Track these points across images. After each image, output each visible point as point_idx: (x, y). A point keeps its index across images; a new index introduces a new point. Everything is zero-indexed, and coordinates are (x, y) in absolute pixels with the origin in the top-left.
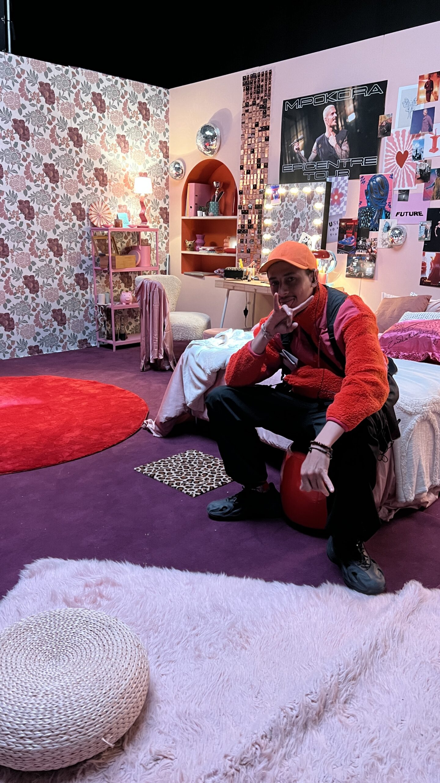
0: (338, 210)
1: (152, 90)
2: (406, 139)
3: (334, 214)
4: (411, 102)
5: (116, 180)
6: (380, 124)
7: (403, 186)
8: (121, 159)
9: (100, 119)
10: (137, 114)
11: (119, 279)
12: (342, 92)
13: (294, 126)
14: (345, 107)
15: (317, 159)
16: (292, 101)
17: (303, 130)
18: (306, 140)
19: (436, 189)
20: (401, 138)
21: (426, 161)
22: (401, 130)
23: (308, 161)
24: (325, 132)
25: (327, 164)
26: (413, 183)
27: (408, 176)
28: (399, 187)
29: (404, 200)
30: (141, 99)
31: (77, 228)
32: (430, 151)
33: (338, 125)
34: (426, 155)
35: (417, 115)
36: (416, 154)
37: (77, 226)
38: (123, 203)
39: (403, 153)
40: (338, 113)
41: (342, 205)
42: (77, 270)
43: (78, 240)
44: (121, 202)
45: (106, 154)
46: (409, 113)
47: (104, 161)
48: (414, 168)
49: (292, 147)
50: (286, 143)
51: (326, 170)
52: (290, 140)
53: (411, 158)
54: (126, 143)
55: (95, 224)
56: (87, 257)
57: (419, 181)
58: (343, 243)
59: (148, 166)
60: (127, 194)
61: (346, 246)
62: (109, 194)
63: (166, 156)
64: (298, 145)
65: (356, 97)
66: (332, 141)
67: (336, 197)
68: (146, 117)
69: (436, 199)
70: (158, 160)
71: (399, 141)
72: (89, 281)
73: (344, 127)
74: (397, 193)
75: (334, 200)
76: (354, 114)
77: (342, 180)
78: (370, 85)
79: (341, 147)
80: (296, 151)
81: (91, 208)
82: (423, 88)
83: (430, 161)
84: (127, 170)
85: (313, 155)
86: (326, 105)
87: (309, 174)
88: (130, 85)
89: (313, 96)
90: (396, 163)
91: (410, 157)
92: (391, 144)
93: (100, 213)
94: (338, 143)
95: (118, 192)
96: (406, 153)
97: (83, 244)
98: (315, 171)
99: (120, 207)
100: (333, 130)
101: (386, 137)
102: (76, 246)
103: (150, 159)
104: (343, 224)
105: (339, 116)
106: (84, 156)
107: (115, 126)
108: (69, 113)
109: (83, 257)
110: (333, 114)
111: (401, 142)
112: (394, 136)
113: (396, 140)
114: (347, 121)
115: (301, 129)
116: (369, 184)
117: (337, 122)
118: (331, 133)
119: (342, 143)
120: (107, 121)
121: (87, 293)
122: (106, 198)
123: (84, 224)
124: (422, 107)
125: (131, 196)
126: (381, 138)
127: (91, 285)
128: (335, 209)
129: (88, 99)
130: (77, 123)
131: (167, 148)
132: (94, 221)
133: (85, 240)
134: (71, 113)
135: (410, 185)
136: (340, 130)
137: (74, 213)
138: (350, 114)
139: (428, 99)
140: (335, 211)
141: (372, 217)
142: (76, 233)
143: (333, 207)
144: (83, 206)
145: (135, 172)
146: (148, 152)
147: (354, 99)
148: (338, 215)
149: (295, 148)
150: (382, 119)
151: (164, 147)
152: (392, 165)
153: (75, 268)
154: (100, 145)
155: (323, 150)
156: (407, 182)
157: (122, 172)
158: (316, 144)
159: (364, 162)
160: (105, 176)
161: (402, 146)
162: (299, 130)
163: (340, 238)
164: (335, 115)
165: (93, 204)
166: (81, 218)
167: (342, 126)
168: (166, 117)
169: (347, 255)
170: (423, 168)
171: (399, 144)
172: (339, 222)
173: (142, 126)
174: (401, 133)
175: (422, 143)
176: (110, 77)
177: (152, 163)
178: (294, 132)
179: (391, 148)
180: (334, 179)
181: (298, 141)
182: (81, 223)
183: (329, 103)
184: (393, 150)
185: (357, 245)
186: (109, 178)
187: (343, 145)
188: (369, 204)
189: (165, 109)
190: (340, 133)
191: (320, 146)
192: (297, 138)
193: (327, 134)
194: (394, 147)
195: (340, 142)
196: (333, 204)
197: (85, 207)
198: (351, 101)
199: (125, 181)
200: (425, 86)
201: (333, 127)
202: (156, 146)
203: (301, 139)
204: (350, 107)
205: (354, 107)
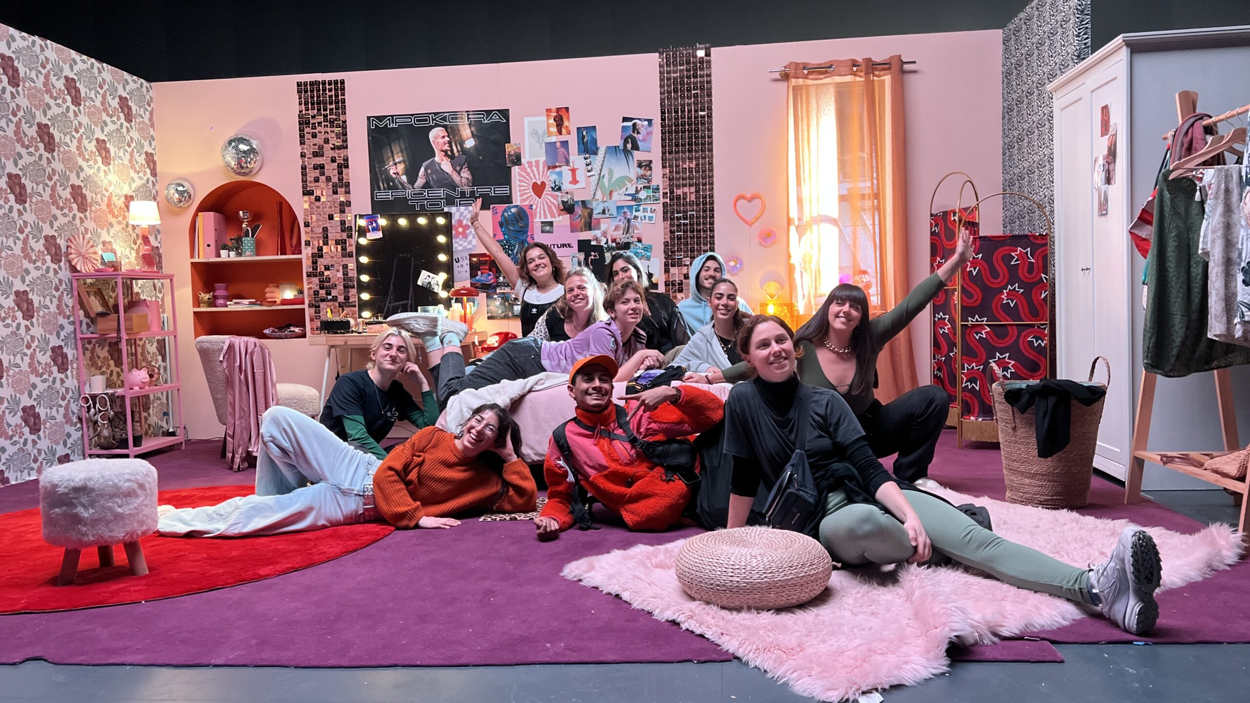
0: (465, 244)
1: (133, 82)
2: (541, 170)
3: (460, 248)
4: (541, 134)
5: (97, 203)
6: (507, 153)
7: (546, 217)
8: (102, 174)
9: (76, 115)
10: (118, 112)
11: (107, 354)
12: (455, 115)
13: (388, 147)
14: (459, 131)
15: (426, 185)
16: (380, 118)
17: (402, 151)
18: (407, 163)
19: (583, 220)
20: (534, 169)
21: (567, 193)
22: (533, 160)
23: (414, 188)
24: (434, 156)
25: (442, 192)
26: (556, 215)
27: (549, 208)
28: (540, 218)
29: (548, 232)
30: (121, 92)
31: (51, 274)
32: (570, 183)
33: (452, 151)
34: (566, 186)
35: (551, 147)
36: (555, 186)
37: (52, 271)
38: (107, 238)
39: (539, 184)
40: (451, 137)
42: (54, 342)
43: (54, 292)
44: (105, 237)
45: (84, 164)
46: (541, 144)
47: (82, 175)
48: (555, 199)
49: (387, 172)
50: (377, 166)
51: (442, 199)
52: (382, 163)
53: (550, 189)
54: (108, 151)
55: (78, 268)
56: (66, 321)
57: (563, 212)
58: (478, 281)
59: (134, 186)
60: (111, 225)
61: (482, 284)
62: (90, 224)
63: (154, 174)
64: (396, 168)
65: (473, 123)
66: (446, 166)
67: (460, 230)
68: (129, 118)
69: (585, 230)
70: (145, 178)
71: (532, 171)
72: (70, 357)
73: (461, 153)
74: (540, 225)
75: (458, 233)
76: (472, 139)
77: (465, 210)
78: (488, 112)
80: (394, 176)
81: (70, 243)
82: (552, 121)
83: (572, 194)
84: (111, 189)
85: (420, 181)
86: (432, 128)
87: (417, 203)
88: (108, 72)
89: (412, 115)
90: (533, 193)
91: (548, 189)
92: (524, 174)
93: (83, 251)
94: (455, 169)
95: (101, 222)
96: (543, 184)
97: (60, 299)
98: (426, 199)
99: (104, 243)
100: (446, 155)
101: (517, 167)
102: (51, 302)
103: (135, 176)
104: (474, 259)
105: (453, 140)
106: (58, 166)
107: (93, 127)
108: (37, 102)
109: (61, 320)
110: (444, 137)
111: (536, 173)
112: (526, 166)
113: (529, 170)
114: (464, 146)
115: (399, 150)
116: (503, 215)
117: (451, 146)
118: (444, 158)
119: (461, 169)
120: (84, 119)
121: (67, 377)
122: (86, 229)
123: (60, 268)
124: (554, 139)
125: (117, 228)
126: (510, 168)
127: (72, 364)
128: (460, 243)
129: (60, 84)
130: (47, 118)
131: (154, 163)
132: (76, 264)
133: (62, 293)
134: (40, 102)
135: (553, 216)
136: (457, 155)
137: (48, 250)
138: (468, 139)
139: (560, 132)
140: (461, 245)
142: (51, 282)
143: (458, 240)
144: (58, 241)
145: (120, 193)
146: (133, 167)
147: (470, 125)
148: (465, 249)
149: (391, 172)
150: (509, 148)
151: (150, 159)
152: (528, 195)
153: (51, 337)
154: (76, 151)
156: (549, 213)
157: (104, 192)
159: (492, 191)
160: (84, 197)
161: (537, 176)
162: (395, 152)
163: (473, 275)
164: (447, 139)
165: (72, 238)
166: (56, 259)
167: (458, 151)
168: (151, 120)
169: (485, 294)
170: (565, 199)
171: (534, 175)
172: (468, 258)
173: (124, 130)
174: (534, 164)
175: (560, 174)
176: (85, 57)
177: (138, 183)
178: (387, 154)
179: (524, 177)
180: (453, 209)
181: (395, 164)
182: (56, 267)
183: (437, 126)
184: (528, 180)
185: (497, 283)
186: (89, 200)
187: (462, 172)
188: (506, 237)
189: (149, 109)
190: (455, 159)
191: (429, 171)
192: (394, 160)
193: (437, 159)
194: (528, 177)
195: (458, 168)
196: (457, 237)
197: (62, 242)
198: (467, 126)
199: (109, 205)
200: (555, 120)
201: (446, 152)
202: (142, 159)
203: (399, 163)
204: (466, 132)
205: (472, 132)
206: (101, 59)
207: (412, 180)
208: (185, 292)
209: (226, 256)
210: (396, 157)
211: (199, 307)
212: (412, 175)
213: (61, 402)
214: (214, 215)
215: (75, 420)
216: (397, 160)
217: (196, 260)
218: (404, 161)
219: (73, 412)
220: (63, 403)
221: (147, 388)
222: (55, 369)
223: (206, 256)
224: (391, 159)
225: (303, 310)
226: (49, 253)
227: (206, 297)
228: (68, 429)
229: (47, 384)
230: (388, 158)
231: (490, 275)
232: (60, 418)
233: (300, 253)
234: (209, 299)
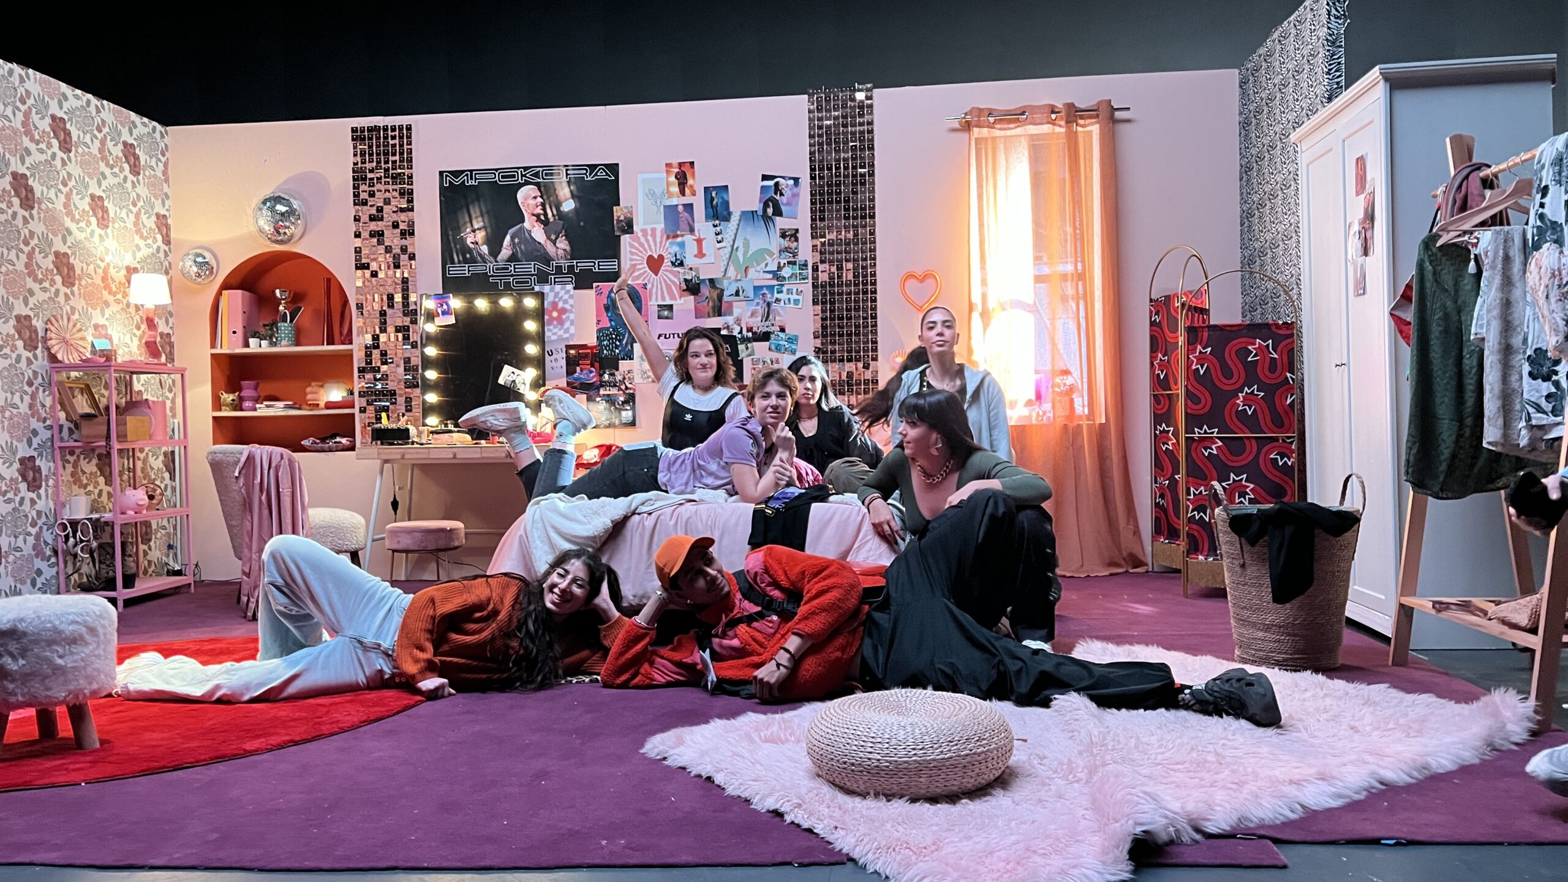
0: (561, 333)
1: (143, 125)
2: (658, 240)
3: (554, 338)
4: (658, 194)
5: (89, 276)
6: (615, 218)
7: (663, 299)
8: (96, 239)
9: (64, 163)
10: (121, 161)
11: (95, 469)
12: (549, 170)
13: (465, 211)
14: (555, 190)
15: (513, 258)
16: (456, 174)
17: (482, 216)
18: (489, 230)
19: (711, 304)
20: (650, 238)
21: (691, 269)
22: (649, 227)
23: (497, 262)
24: (523, 221)
25: (532, 266)
26: (677, 296)
27: (668, 287)
28: (657, 300)
29: (667, 318)
30: (126, 137)
31: (23, 364)
32: (695, 256)
33: (546, 215)
34: (690, 261)
35: (671, 211)
36: (676, 260)
37: (24, 361)
38: (102, 321)
39: (656, 257)
40: (545, 197)
41: (567, 325)
42: (23, 451)
43: (26, 388)
44: (98, 318)
45: (73, 227)
46: (659, 208)
47: (70, 240)
48: (675, 276)
49: (463, 241)
50: (450, 233)
51: (532, 275)
52: (458, 229)
53: (670, 264)
54: (105, 211)
55: (59, 357)
56: (41, 424)
57: (685, 293)
58: (576, 379)
59: (139, 255)
60: (107, 304)
61: (581, 384)
62: (78, 303)
63: (167, 241)
64: (475, 235)
65: (572, 180)
66: (538, 234)
67: (555, 314)
68: (135, 170)
69: (714, 316)
70: (155, 247)
71: (647, 241)
72: (44, 472)
73: (557, 218)
74: (656, 309)
75: (552, 319)
76: (572, 201)
77: (562, 289)
78: (592, 167)
79: (555, 244)
80: (472, 246)
81: (49, 326)
82: (672, 179)
83: (697, 270)
84: (108, 259)
85: (505, 252)
86: (521, 185)
87: (501, 280)
88: (110, 111)
89: (496, 170)
90: (647, 269)
91: (667, 263)
92: (636, 245)
93: (68, 336)
94: (549, 238)
95: (93, 299)
96: (661, 257)
97: (33, 396)
98: (512, 276)
99: (96, 327)
100: (539, 220)
101: (627, 235)
102: (22, 400)
103: (141, 243)
104: (572, 352)
105: (547, 202)
106: (38, 227)
107: (87, 179)
108: (13, 146)
109: (35, 424)
110: (535, 198)
111: (652, 243)
112: (640, 234)
113: (643, 240)
114: (562, 209)
115: (478, 213)
116: (609, 296)
117: (544, 209)
118: (535, 224)
119: (556, 238)
120: (74, 169)
121: (39, 497)
122: (73, 309)
123: (35, 357)
124: (674, 201)
125: (114, 308)
126: (619, 236)
127: (47, 481)
128: (555, 331)
129: (45, 125)
130: (25, 166)
131: (168, 227)
132: (57, 352)
133: (37, 389)
134: (16, 146)
135: (673, 298)
136: (552, 220)
137: (20, 333)
138: (566, 200)
139: (683, 193)
140: (555, 334)
141: (620, 341)
142: (23, 374)
143: (552, 327)
144: (34, 322)
145: (120, 264)
146: (138, 231)
147: (569, 182)
148: (560, 339)
149: (469, 241)
150: (618, 212)
151: (162, 222)
152: (642, 271)
153: (20, 446)
154: (62, 208)
155: (523, 247)
156: (668, 293)
157: (99, 262)
158: (508, 238)
159: (596, 266)
160: (71, 268)
161: (653, 248)
162: (474, 216)
163: (570, 372)
164: (540, 200)
165: (53, 319)
166: (31, 345)
167: (553, 215)
168: (165, 173)
169: (585, 396)
170: (689, 277)
171: (650, 246)
172: (564, 350)
173: (129, 185)
174: (649, 232)
175: (682, 245)
176: (78, 92)
177: (145, 252)
178: (464, 218)
179: (638, 249)
180: (546, 289)
181: (474, 231)
182: (30, 355)
183: (527, 183)
184: (641, 252)
185: (601, 381)
186: (78, 272)
187: (558, 241)
188: (613, 323)
189: (163, 159)
190: (550, 225)
191: (516, 240)
192: (472, 226)
193: (527, 225)
194: (641, 249)
195: (553, 237)
196: (549, 324)
197: (38, 324)
198: (565, 185)
199: (104, 279)
200: (676, 177)
201: (538, 216)
202: (150, 223)
203: (479, 229)
204: (564, 191)
205: (571, 192)
206: (100, 94)
207: (495, 251)
208: (201, 392)
209: (256, 346)
210: (474, 222)
211: (220, 410)
212: (495, 245)
213: (30, 529)
214: (243, 294)
215: (48, 552)
216: (476, 226)
217: (218, 351)
218: (485, 227)
219: (45, 542)
220: (34, 531)
221: (145, 512)
222: (23, 486)
223: (231, 345)
224: (469, 225)
225: (353, 415)
226: (21, 337)
227: (228, 397)
228: (39, 563)
229: (12, 505)
230: (465, 223)
231: (591, 372)
232: (28, 549)
233: (351, 343)
234: (233, 400)
